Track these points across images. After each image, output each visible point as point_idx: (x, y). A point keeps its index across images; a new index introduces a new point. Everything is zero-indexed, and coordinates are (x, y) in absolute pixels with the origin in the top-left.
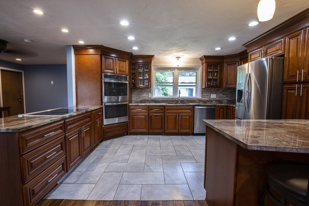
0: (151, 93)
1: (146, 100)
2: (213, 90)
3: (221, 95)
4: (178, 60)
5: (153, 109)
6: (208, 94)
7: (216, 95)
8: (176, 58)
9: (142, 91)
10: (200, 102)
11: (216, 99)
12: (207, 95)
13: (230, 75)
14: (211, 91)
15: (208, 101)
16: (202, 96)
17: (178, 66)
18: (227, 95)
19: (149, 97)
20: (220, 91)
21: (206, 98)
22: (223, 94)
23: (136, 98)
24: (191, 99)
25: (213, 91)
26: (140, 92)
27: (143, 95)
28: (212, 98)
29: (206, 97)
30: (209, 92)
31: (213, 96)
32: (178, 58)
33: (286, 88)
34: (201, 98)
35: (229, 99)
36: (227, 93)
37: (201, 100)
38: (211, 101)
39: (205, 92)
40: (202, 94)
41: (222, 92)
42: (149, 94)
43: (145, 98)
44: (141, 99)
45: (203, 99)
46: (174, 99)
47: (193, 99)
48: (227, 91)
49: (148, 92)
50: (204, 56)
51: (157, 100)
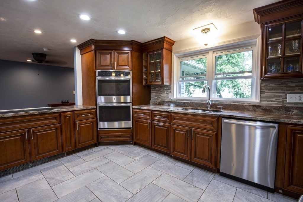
0: (171, 92)
1: (165, 101)
2: (294, 85)
6: (276, 94)
9: (161, 89)
10: (256, 109)
12: (275, 96)
14: (289, 87)
15: (278, 109)
16: (261, 97)
17: (206, 45)
19: (169, 97)
21: (272, 101)
23: (154, 99)
24: (237, 104)
25: (293, 87)
26: (158, 91)
27: (162, 95)
28: (289, 103)
29: (274, 99)
30: (282, 89)
31: (295, 98)
34: (258, 101)
37: (258, 107)
38: (288, 109)
39: (269, 90)
40: (262, 92)
42: (169, 93)
45: (265, 103)
46: (204, 102)
47: (240, 104)
49: (168, 90)
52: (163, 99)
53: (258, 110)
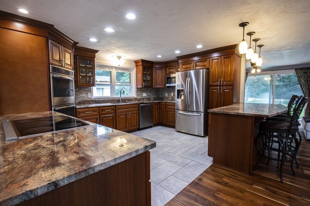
0: (91, 93)
1: (86, 101)
2: (144, 90)
3: (149, 94)
4: (119, 59)
5: (104, 110)
6: (141, 93)
7: (146, 94)
8: (117, 57)
9: (80, 90)
11: (146, 97)
13: (158, 78)
14: (143, 90)
15: (141, 99)
16: (137, 95)
17: (119, 65)
18: (153, 94)
19: (89, 97)
20: (149, 90)
21: (140, 96)
22: (150, 93)
24: (129, 98)
27: (81, 96)
28: (143, 97)
29: (140, 95)
30: (141, 91)
31: (145, 95)
32: (119, 57)
33: (211, 88)
34: (136, 96)
35: (154, 97)
36: (153, 92)
37: (137, 99)
38: (143, 99)
39: (139, 91)
40: (137, 93)
41: (149, 92)
42: (89, 94)
43: (84, 99)
44: (79, 100)
45: (138, 97)
48: (152, 91)
49: (88, 91)
50: (142, 59)
51: (98, 100)
52: (83, 98)
53: (136, 100)
